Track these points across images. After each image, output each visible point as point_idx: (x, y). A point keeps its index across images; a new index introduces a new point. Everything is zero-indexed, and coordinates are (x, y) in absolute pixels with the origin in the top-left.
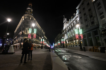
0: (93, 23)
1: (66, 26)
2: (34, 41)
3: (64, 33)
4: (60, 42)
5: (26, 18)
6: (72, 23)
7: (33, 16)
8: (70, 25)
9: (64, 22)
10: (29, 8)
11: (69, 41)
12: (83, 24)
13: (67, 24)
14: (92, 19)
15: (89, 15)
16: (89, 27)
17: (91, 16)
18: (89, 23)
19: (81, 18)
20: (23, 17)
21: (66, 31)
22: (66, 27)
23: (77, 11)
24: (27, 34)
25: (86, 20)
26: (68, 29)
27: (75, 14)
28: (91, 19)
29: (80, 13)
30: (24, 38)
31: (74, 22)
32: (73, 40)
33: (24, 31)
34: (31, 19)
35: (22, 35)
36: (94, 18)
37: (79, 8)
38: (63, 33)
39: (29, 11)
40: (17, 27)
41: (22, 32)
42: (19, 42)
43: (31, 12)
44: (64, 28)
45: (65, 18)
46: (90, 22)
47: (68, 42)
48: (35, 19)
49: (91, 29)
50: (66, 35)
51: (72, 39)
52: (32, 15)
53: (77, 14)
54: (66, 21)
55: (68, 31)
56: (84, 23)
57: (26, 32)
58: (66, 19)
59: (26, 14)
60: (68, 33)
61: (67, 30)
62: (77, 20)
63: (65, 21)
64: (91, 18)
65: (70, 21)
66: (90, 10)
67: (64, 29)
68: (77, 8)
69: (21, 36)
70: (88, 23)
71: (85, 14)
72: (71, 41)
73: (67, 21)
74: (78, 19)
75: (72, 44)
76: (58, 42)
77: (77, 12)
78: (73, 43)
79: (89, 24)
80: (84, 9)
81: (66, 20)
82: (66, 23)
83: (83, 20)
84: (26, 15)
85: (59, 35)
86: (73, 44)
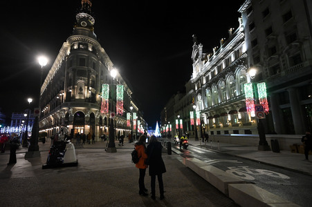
0: (297, 60)
1: (199, 70)
2: (103, 118)
3: (195, 91)
4: (181, 121)
5: (76, 47)
6: (222, 59)
7: (97, 39)
8: (215, 65)
9: (194, 55)
10: (83, 15)
11: (210, 118)
12: (262, 65)
13: (204, 62)
14: (296, 46)
15: (285, 33)
16: (283, 73)
17: (292, 38)
18: (283, 61)
19: (254, 44)
20: (66, 44)
21: (202, 85)
22: (202, 74)
23: (240, 19)
24: (83, 98)
25: (273, 51)
26: (207, 78)
27: (233, 31)
28: (291, 47)
29: (251, 26)
30: (74, 110)
31: (230, 57)
32: (225, 114)
33: (74, 88)
34: (90, 49)
35: (69, 103)
36: (301, 43)
37: (248, 10)
38: (192, 91)
39: (83, 23)
40: (48, 75)
41: (68, 94)
42: (61, 124)
43: (89, 26)
44: (195, 76)
45: (197, 44)
46: (287, 56)
47: (206, 121)
48: (103, 50)
49: (291, 79)
50: (199, 97)
51: (222, 111)
52: (93, 37)
53: (241, 29)
54: (201, 53)
55: (209, 85)
56: (264, 59)
57: (79, 91)
58: (200, 47)
59: (76, 33)
60: (208, 91)
61: (204, 82)
62: (241, 48)
63: (198, 55)
64: (293, 44)
65: (217, 54)
66: (287, 16)
67: (195, 81)
68: (242, 9)
69: (65, 106)
70: (281, 60)
71: (269, 31)
72: (216, 117)
73: (204, 54)
74: (244, 47)
75: (221, 125)
76: (177, 121)
77: (243, 23)
78: (224, 122)
79: (284, 65)
80: (266, 13)
81: (201, 49)
82: (202, 60)
83: (263, 51)
84: (74, 38)
85: (177, 97)
86: (226, 126)
